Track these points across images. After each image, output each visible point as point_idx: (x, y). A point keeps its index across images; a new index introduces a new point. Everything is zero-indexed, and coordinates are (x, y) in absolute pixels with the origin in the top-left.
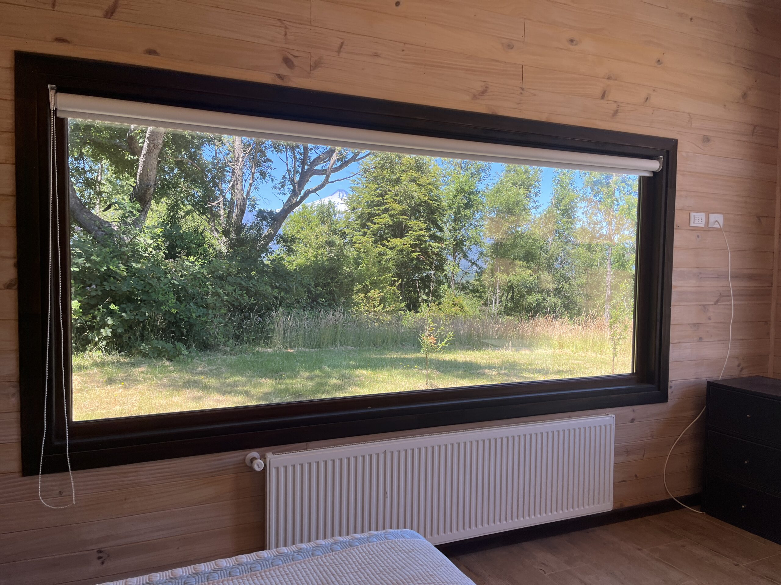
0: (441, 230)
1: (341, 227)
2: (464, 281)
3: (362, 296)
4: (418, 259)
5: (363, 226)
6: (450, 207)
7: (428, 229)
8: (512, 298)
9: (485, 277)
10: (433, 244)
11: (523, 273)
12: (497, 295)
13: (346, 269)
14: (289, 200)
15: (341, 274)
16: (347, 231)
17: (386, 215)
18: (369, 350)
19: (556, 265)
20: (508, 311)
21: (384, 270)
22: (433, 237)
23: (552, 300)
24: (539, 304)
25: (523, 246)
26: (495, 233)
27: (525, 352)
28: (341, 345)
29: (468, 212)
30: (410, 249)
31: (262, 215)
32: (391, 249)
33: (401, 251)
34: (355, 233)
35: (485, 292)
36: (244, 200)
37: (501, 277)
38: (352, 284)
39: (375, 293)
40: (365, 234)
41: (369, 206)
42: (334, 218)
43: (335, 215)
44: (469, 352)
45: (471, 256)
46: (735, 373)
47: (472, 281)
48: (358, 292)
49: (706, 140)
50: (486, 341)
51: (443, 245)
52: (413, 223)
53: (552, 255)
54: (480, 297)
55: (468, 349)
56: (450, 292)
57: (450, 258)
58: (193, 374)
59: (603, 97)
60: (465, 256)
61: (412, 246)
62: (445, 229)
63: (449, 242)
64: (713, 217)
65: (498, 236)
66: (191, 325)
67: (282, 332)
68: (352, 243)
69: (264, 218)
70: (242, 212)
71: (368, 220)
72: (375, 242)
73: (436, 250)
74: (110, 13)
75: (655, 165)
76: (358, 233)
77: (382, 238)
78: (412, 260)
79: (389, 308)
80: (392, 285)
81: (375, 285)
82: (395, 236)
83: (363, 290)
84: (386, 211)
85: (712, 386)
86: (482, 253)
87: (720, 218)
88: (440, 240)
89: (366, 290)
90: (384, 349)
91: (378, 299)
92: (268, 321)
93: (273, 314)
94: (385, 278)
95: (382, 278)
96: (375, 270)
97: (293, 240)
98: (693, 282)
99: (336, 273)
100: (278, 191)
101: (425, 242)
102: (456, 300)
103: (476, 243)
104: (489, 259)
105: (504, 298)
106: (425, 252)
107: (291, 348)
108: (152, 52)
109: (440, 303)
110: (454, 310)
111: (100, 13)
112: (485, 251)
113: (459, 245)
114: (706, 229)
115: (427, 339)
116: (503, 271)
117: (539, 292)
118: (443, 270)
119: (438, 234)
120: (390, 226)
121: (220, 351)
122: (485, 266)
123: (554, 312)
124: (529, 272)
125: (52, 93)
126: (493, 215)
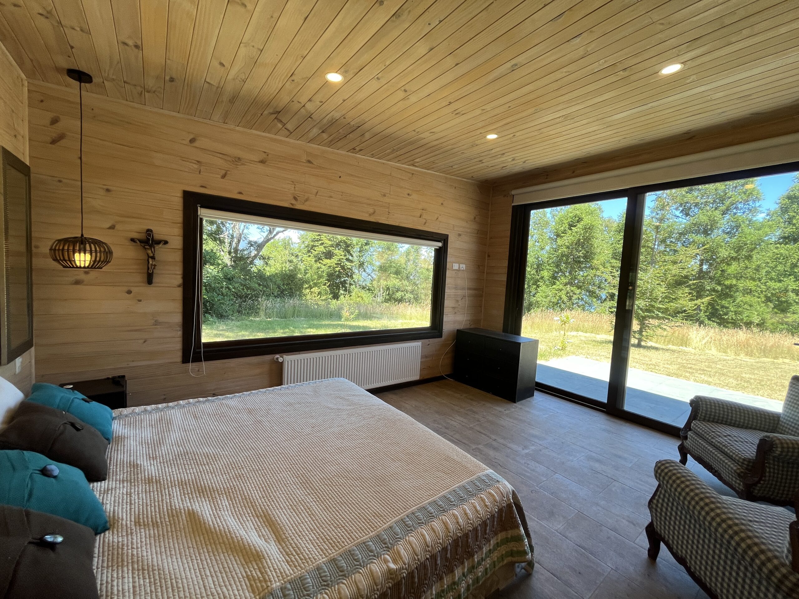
0: (352, 256)
1: (296, 252)
2: (364, 284)
3: (308, 291)
4: (339, 271)
5: (309, 251)
6: (357, 244)
7: (345, 255)
8: (389, 294)
9: (375, 283)
10: (348, 263)
11: (394, 281)
12: (381, 292)
13: (299, 276)
14: (267, 236)
15: (296, 278)
16: (299, 254)
17: (322, 247)
18: (313, 320)
19: (411, 277)
20: (386, 301)
21: (320, 277)
22: (348, 260)
23: (408, 295)
24: (402, 297)
25: (395, 267)
26: (381, 259)
27: (393, 321)
28: (297, 317)
29: (367, 247)
30: (335, 266)
31: (251, 244)
32: (324, 265)
33: (330, 267)
34: (304, 256)
35: (374, 290)
36: (240, 235)
37: (383, 283)
38: (302, 285)
39: (316, 290)
40: (310, 256)
41: (312, 241)
42: (292, 246)
43: (292, 244)
44: (366, 321)
45: (367, 270)
46: (468, 327)
47: (368, 284)
48: (306, 288)
49: (460, 235)
50: (375, 315)
51: (353, 264)
52: (336, 251)
53: (409, 272)
54: (372, 293)
55: (365, 320)
56: (356, 290)
57: (356, 271)
58: (218, 330)
59: (420, 217)
60: (365, 271)
61: (336, 264)
62: (354, 255)
63: (357, 263)
64: (461, 266)
65: (383, 261)
66: (213, 305)
67: (264, 310)
68: (302, 261)
69: (252, 245)
70: (239, 241)
71: (312, 248)
72: (316, 261)
73: (349, 267)
74: (224, 177)
75: (440, 244)
76: (305, 256)
77: (320, 259)
78: (336, 272)
79: (323, 298)
80: (325, 285)
81: (316, 285)
82: (326, 258)
83: (308, 287)
84: (322, 244)
85: (458, 331)
86: (373, 270)
87: (464, 266)
88: (351, 261)
89: (310, 287)
90: (321, 319)
91: (317, 293)
92: (256, 303)
93: (260, 299)
94: (321, 282)
95: (319, 281)
96: (316, 277)
97: (269, 258)
98: (453, 291)
99: (294, 278)
100: (260, 230)
101: (344, 262)
102: (359, 295)
103: (371, 264)
104: (377, 273)
105: (385, 294)
106: (343, 267)
107: (270, 318)
108: (240, 193)
109: (350, 296)
110: (358, 299)
111: (219, 176)
112: (375, 269)
113: (361, 265)
114: (459, 270)
115: (345, 313)
116: (385, 279)
117: (402, 291)
118: (353, 278)
119: (351, 258)
120: (324, 253)
121: (229, 319)
122: (375, 277)
123: (410, 302)
124: (398, 280)
125: (199, 208)
126: (380, 250)
